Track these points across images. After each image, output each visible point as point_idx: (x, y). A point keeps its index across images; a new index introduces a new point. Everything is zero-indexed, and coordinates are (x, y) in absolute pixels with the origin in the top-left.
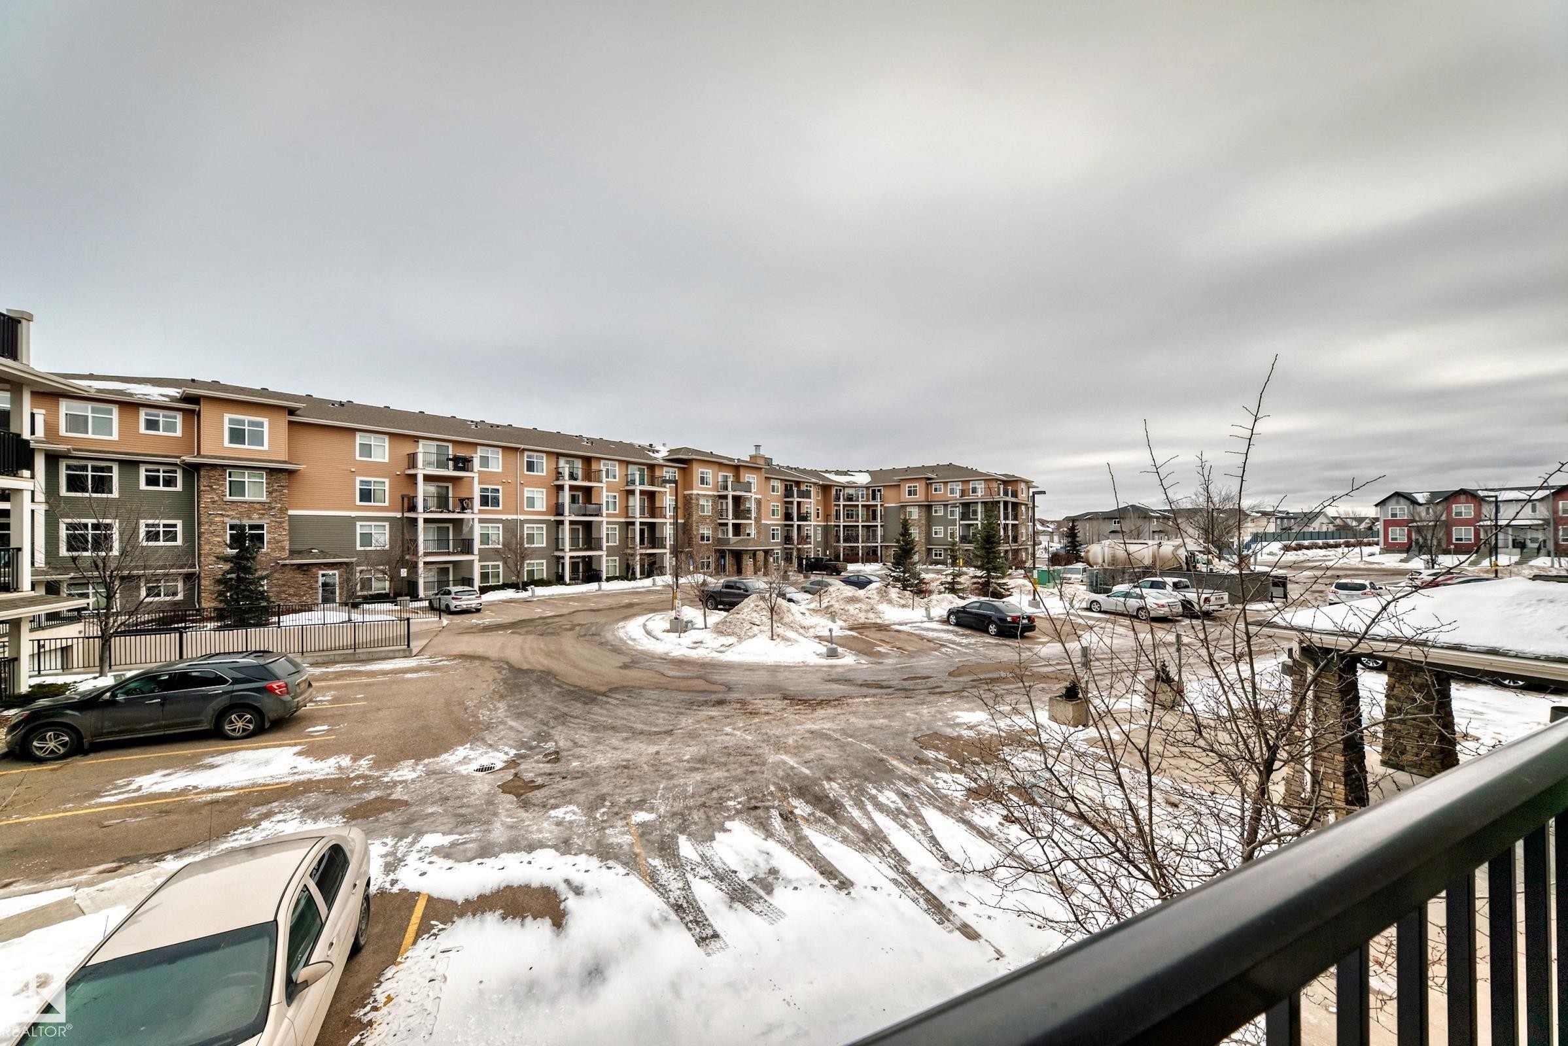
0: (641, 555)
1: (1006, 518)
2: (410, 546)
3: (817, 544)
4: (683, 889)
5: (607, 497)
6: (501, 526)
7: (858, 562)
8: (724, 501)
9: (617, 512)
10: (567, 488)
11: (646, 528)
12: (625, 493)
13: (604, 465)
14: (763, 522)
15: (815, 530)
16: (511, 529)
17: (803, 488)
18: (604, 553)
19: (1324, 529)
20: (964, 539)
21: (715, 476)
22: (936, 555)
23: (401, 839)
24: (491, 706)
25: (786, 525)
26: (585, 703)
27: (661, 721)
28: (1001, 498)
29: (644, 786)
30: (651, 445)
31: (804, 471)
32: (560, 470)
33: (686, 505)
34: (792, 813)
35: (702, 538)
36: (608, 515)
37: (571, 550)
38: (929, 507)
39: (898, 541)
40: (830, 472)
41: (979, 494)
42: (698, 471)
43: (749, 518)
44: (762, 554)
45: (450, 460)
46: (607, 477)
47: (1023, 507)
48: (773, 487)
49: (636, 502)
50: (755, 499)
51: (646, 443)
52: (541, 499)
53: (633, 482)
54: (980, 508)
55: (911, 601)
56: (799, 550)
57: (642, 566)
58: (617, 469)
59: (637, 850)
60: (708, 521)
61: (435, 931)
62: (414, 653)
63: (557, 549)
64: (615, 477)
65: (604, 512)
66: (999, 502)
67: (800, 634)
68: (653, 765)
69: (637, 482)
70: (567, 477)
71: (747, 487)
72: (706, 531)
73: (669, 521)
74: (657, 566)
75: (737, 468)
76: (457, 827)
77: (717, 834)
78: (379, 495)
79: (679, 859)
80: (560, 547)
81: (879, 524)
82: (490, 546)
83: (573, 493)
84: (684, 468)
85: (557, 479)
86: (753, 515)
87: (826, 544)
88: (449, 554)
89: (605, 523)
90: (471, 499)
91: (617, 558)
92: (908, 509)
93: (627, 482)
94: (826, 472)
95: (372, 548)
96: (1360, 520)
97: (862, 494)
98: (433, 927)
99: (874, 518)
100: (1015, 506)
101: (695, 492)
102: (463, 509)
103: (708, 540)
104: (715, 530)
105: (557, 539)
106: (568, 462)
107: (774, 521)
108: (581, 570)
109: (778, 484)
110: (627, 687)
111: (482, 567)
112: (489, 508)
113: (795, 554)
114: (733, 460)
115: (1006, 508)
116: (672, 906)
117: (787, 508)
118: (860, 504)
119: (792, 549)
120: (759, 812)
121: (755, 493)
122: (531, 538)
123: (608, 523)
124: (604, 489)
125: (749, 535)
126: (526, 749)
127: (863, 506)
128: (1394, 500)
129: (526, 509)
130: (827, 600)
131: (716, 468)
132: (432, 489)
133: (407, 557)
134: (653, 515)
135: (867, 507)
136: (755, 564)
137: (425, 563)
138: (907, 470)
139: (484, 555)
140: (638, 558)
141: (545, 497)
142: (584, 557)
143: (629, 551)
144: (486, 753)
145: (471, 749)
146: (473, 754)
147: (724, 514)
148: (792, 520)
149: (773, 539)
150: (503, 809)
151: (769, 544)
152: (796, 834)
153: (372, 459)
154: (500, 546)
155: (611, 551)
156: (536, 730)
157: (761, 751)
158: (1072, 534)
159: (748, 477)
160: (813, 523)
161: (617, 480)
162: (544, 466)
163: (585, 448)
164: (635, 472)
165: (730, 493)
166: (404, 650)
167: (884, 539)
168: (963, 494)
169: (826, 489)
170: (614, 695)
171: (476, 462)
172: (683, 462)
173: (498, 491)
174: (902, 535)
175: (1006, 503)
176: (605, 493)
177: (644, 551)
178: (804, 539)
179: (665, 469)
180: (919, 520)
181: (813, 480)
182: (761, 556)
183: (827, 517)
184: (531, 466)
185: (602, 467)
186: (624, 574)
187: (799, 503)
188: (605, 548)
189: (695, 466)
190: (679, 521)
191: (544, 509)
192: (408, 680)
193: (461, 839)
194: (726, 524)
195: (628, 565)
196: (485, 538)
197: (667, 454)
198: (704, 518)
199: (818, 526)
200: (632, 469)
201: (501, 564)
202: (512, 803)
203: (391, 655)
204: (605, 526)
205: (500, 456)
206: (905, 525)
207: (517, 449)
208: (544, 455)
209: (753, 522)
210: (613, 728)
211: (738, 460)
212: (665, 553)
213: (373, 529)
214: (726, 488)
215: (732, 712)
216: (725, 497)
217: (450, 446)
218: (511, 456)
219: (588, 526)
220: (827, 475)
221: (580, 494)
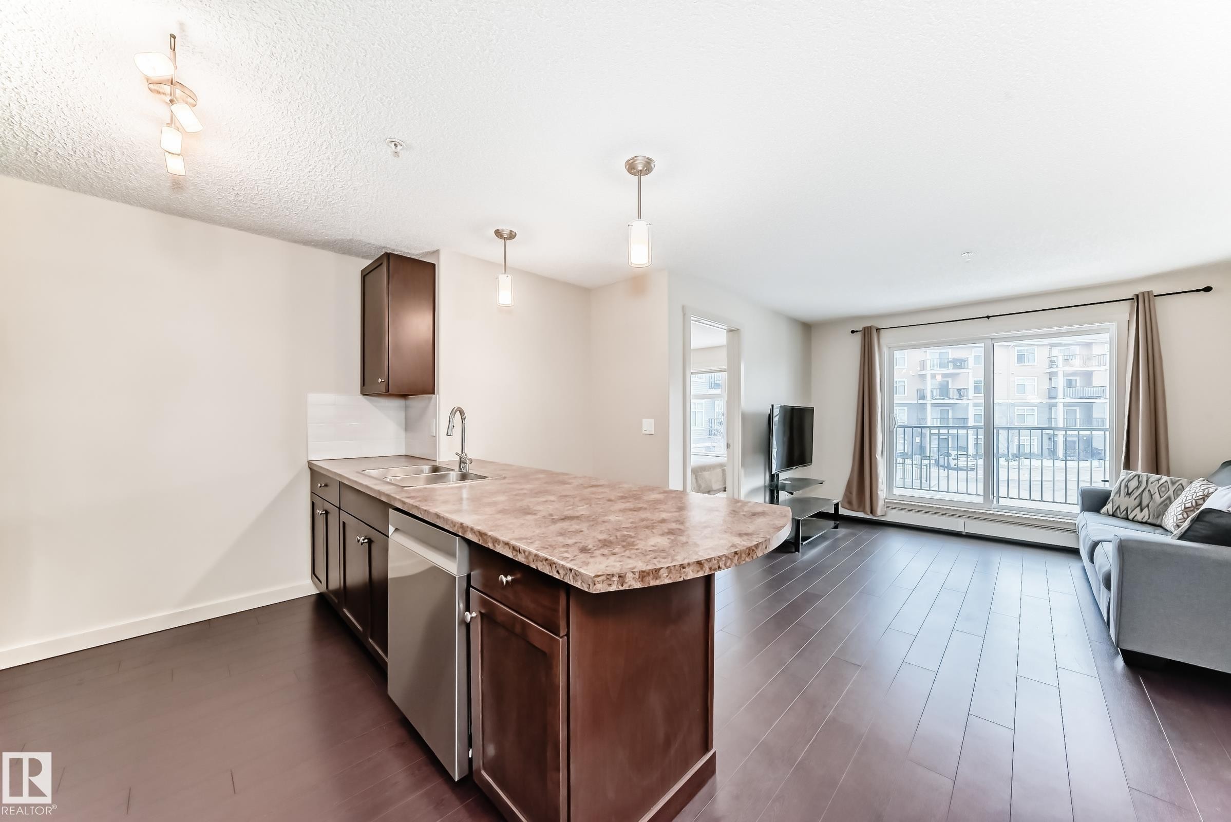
10: (1061, 375)
45: (950, 361)
85: (1050, 367)
90: (966, 389)
102: (960, 396)
132: (937, 383)
191: (1037, 393)
221: (1078, 378)
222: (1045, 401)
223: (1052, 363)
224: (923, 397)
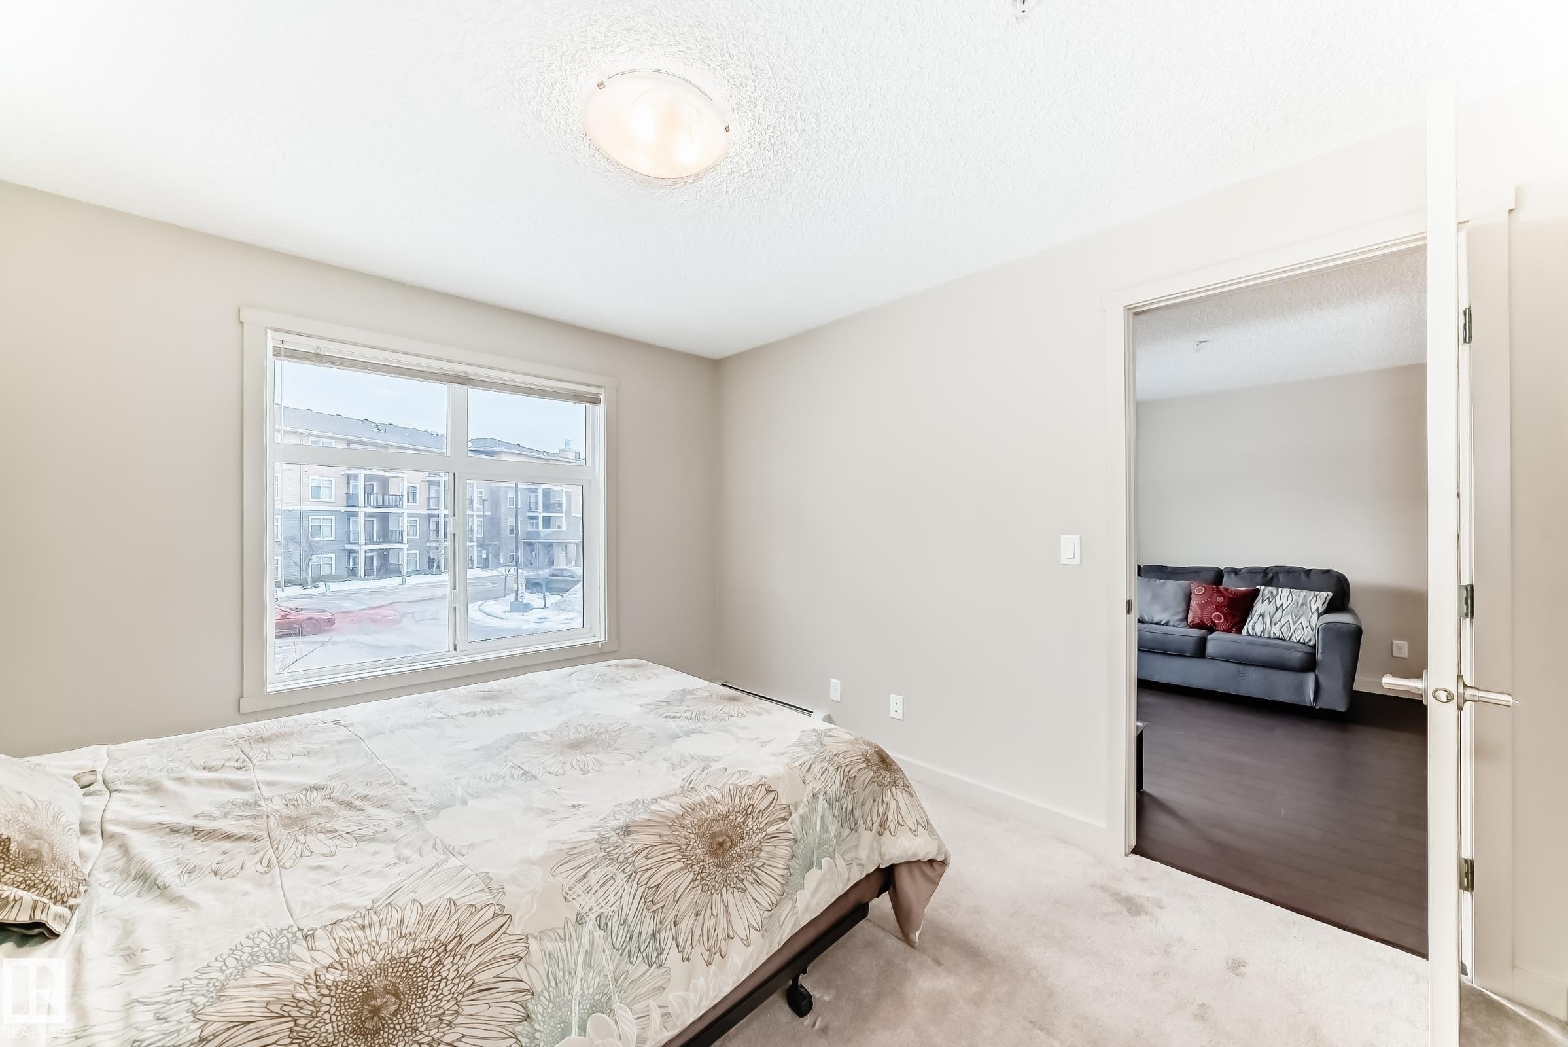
8: (534, 494)
9: (418, 503)
10: (361, 478)
12: (427, 484)
14: (573, 515)
18: (403, 546)
33: (494, 497)
35: (511, 531)
36: (409, 507)
37: (365, 543)
43: (559, 512)
50: (566, 492)
57: (447, 560)
63: (349, 543)
65: (405, 504)
80: (353, 541)
83: (369, 483)
86: (564, 508)
89: (405, 515)
91: (418, 552)
104: (525, 523)
105: (349, 531)
108: (378, 564)
122: (317, 530)
123: (409, 515)
125: (559, 528)
136: (567, 557)
140: (443, 551)
141: (334, 486)
142: (380, 551)
143: (432, 544)
147: (535, 507)
155: (412, 545)
172: (490, 454)
182: (572, 548)
188: (405, 541)
190: (486, 514)
191: (334, 500)
194: (537, 517)
195: (430, 558)
204: (405, 518)
209: (563, 515)
211: (548, 452)
212: (472, 547)
216: (536, 490)
219: (385, 518)
221: (376, 484)
222: (344, 509)
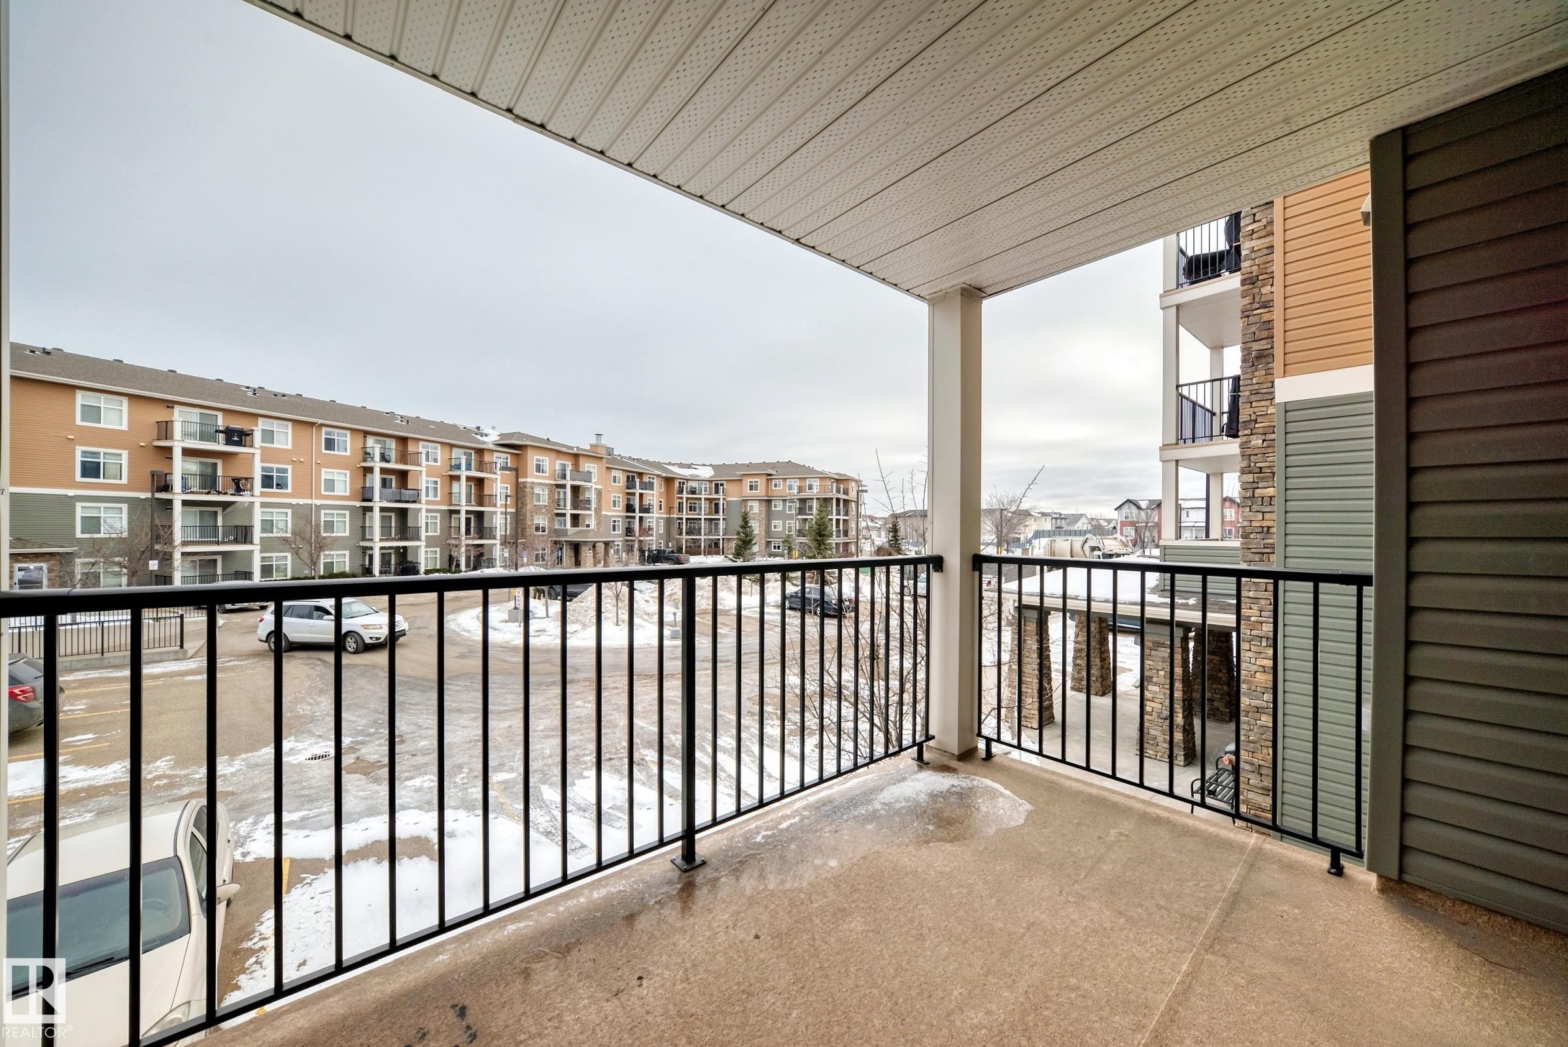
0: (467, 545)
1: (838, 513)
2: (161, 533)
3: (660, 536)
4: (551, 821)
5: (427, 482)
6: (289, 511)
7: (700, 554)
8: (562, 491)
9: (438, 499)
10: (377, 471)
11: (472, 517)
12: (449, 479)
13: (424, 447)
14: (603, 513)
15: (658, 523)
16: (303, 515)
17: (646, 479)
18: (422, 544)
19: (1085, 528)
20: (801, 533)
21: (552, 464)
22: (775, 547)
23: (240, 821)
24: (311, 701)
25: (627, 517)
26: (423, 691)
27: (509, 701)
28: (834, 495)
29: (501, 754)
30: (478, 428)
31: (647, 462)
32: (368, 450)
33: (519, 493)
34: (643, 759)
35: (537, 529)
36: (428, 502)
37: (381, 540)
38: (769, 501)
39: (738, 533)
40: (673, 465)
41: (815, 490)
42: (533, 458)
43: (589, 509)
44: (603, 545)
45: (221, 432)
46: (427, 460)
47: (853, 504)
48: (615, 477)
49: (461, 489)
50: (596, 489)
51: (472, 425)
52: (343, 483)
53: (458, 467)
54: (815, 504)
55: (749, 589)
56: (640, 541)
57: (468, 559)
58: (439, 451)
59: (502, 800)
60: (544, 511)
61: (308, 881)
62: (190, 653)
63: (364, 539)
64: (436, 460)
65: (424, 498)
66: (832, 499)
67: (645, 620)
68: (507, 737)
69: (463, 467)
70: (377, 457)
71: (588, 477)
72: (542, 521)
73: (499, 510)
74: (485, 558)
75: (576, 457)
76: (303, 805)
77: (577, 781)
78: (112, 470)
79: (544, 802)
80: (367, 537)
81: (721, 517)
82: (275, 535)
83: (385, 476)
84: (517, 454)
85: (365, 460)
86: (593, 505)
87: (668, 535)
88: (218, 543)
89: (424, 511)
90: (249, 479)
91: (438, 550)
92: (750, 503)
93: (451, 466)
94: (670, 464)
95: (101, 535)
96: (1109, 521)
97: (706, 488)
98: (304, 879)
99: (717, 512)
100: (846, 502)
101: (529, 480)
102: (239, 491)
103: (544, 531)
104: (551, 521)
105: (364, 527)
106: (378, 442)
107: (617, 512)
108: (393, 562)
109: (619, 475)
110: (469, 674)
111: (263, 559)
112: (275, 490)
113: (636, 546)
114: (572, 448)
115: (838, 505)
116: (542, 833)
117: (628, 500)
118: (703, 497)
119: (633, 541)
120: (613, 761)
121: (595, 483)
122: (330, 526)
123: (428, 511)
124: (424, 474)
125: (588, 526)
126: (362, 736)
127: (706, 499)
128: (1126, 506)
129: (323, 493)
130: (669, 589)
131: (553, 455)
132: (193, 466)
133: (157, 547)
134: (480, 504)
135: (710, 500)
136: (594, 557)
137: (183, 554)
138: (749, 466)
139: (266, 545)
140: (463, 549)
141: (348, 479)
142: (398, 548)
143: (453, 542)
144: (316, 743)
145: (297, 741)
146: (300, 746)
147: (562, 503)
148: (634, 511)
149: (614, 530)
150: (352, 785)
151: (611, 535)
152: (647, 773)
153: (102, 425)
154: (289, 535)
155: (431, 542)
156: (372, 719)
157: (612, 718)
158: (895, 530)
159: (587, 466)
160: (655, 515)
161: (439, 464)
162: (347, 445)
163: (401, 428)
164: (460, 456)
165: (569, 483)
166: (176, 652)
167: (726, 532)
168: (800, 489)
169: (669, 481)
170: (455, 683)
171: (257, 436)
172: (516, 448)
173: (285, 471)
174: (742, 527)
175: (838, 500)
176: (424, 478)
177: (471, 542)
178: (646, 531)
179: (496, 454)
180: (760, 514)
181: (657, 472)
182: (601, 548)
183: (670, 509)
184: (330, 444)
185: (420, 450)
186: (447, 567)
187: (641, 495)
188: (423, 538)
189: (530, 452)
190: (511, 510)
191: (348, 494)
192: (190, 683)
193: (312, 813)
194: (564, 515)
195: (450, 556)
196: (268, 525)
197: (498, 438)
198: (539, 507)
199: (661, 518)
200: (456, 452)
201: (289, 555)
202: (361, 780)
203: (157, 658)
204: (424, 514)
205: (290, 431)
206: (745, 519)
207: (313, 424)
208: (348, 433)
209: (592, 512)
210: (459, 711)
211: (577, 448)
212: (495, 545)
213: (103, 512)
214: (564, 477)
215: (582, 689)
216: (564, 486)
217: (220, 415)
218: (304, 432)
219: (403, 514)
220: (670, 467)
221: (393, 478)
222: (358, 504)
223: (367, 455)
224: (167, 487)
